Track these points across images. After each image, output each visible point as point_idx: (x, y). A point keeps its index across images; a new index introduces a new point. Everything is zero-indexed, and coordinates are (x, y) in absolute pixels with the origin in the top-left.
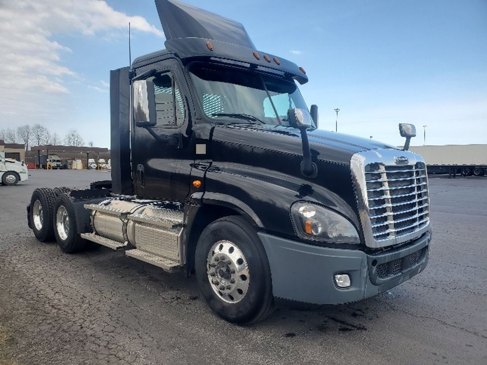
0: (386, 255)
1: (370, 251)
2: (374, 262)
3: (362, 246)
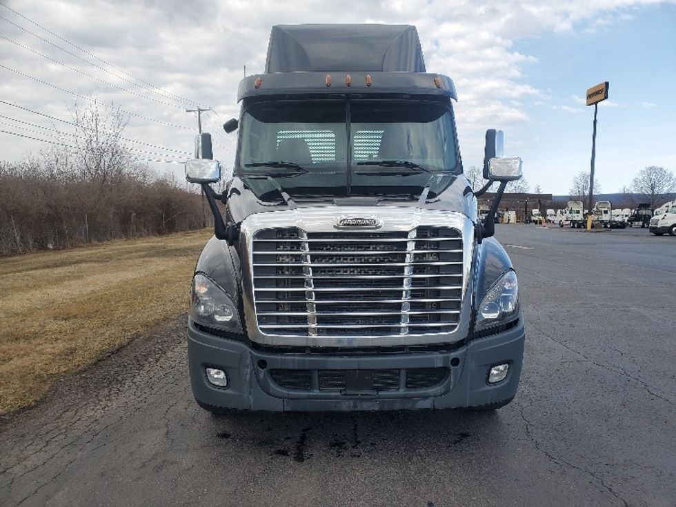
0: (307, 358)
1: (256, 346)
2: (262, 364)
3: (243, 338)
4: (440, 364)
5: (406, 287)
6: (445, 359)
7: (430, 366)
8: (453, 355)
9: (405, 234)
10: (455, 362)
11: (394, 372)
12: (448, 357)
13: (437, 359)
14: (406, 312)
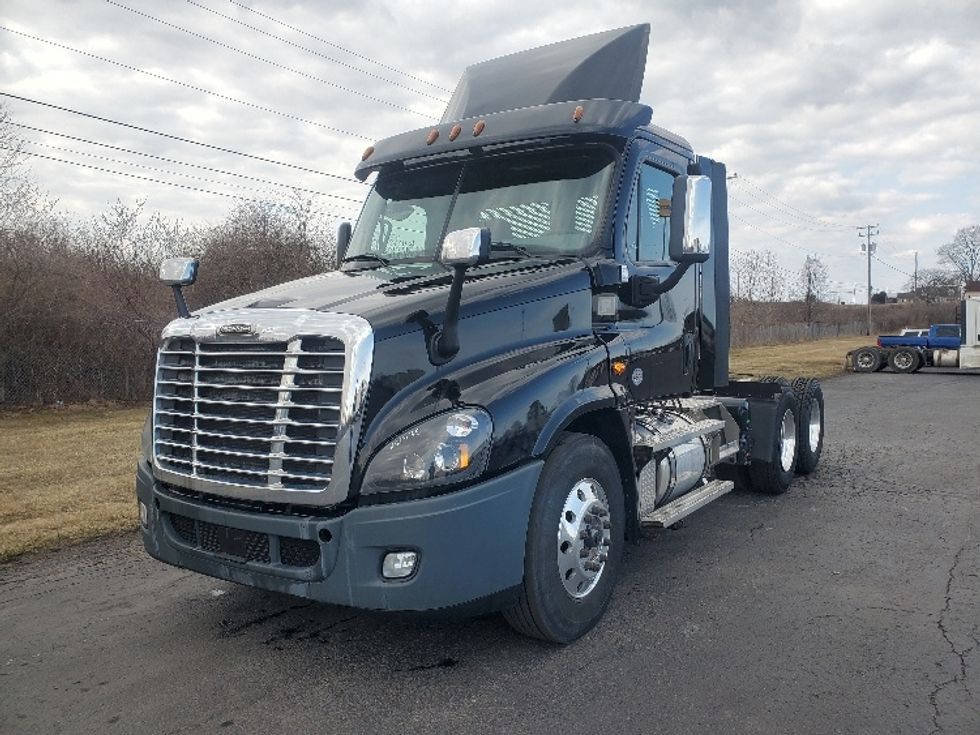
4: (305, 536)
5: (281, 419)
6: (312, 528)
7: (294, 536)
8: (322, 524)
9: (283, 346)
10: (326, 535)
11: (262, 538)
12: (315, 525)
13: (303, 528)
14: (278, 454)
